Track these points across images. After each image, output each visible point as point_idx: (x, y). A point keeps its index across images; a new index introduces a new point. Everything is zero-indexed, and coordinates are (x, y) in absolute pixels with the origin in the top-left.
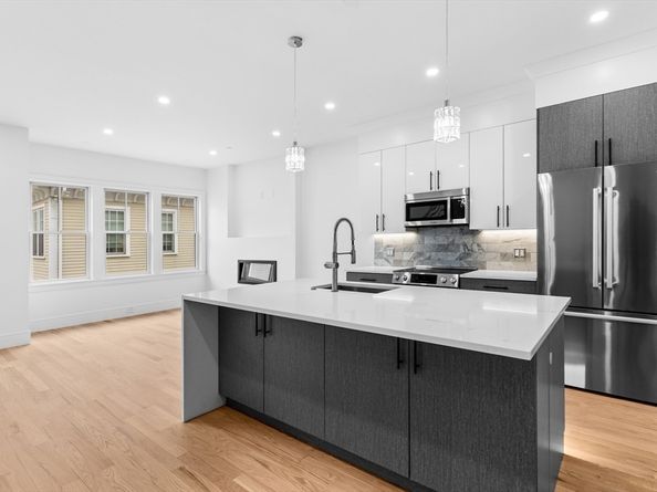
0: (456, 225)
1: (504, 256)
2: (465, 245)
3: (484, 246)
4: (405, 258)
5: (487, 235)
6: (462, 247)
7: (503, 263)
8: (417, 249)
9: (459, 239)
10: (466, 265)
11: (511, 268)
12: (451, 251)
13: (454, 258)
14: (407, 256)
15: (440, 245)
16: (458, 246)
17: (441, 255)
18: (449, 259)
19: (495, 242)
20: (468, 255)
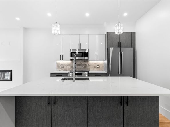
0: (86, 59)
1: (95, 67)
2: (85, 65)
3: (90, 65)
4: (67, 68)
5: (90, 62)
6: (84, 65)
7: (94, 69)
8: (71, 65)
9: (83, 63)
10: (85, 70)
11: (96, 70)
12: (81, 66)
13: (82, 68)
14: (68, 68)
15: (78, 64)
16: (83, 65)
17: (78, 67)
18: (81, 68)
19: (92, 64)
20: (86, 67)
